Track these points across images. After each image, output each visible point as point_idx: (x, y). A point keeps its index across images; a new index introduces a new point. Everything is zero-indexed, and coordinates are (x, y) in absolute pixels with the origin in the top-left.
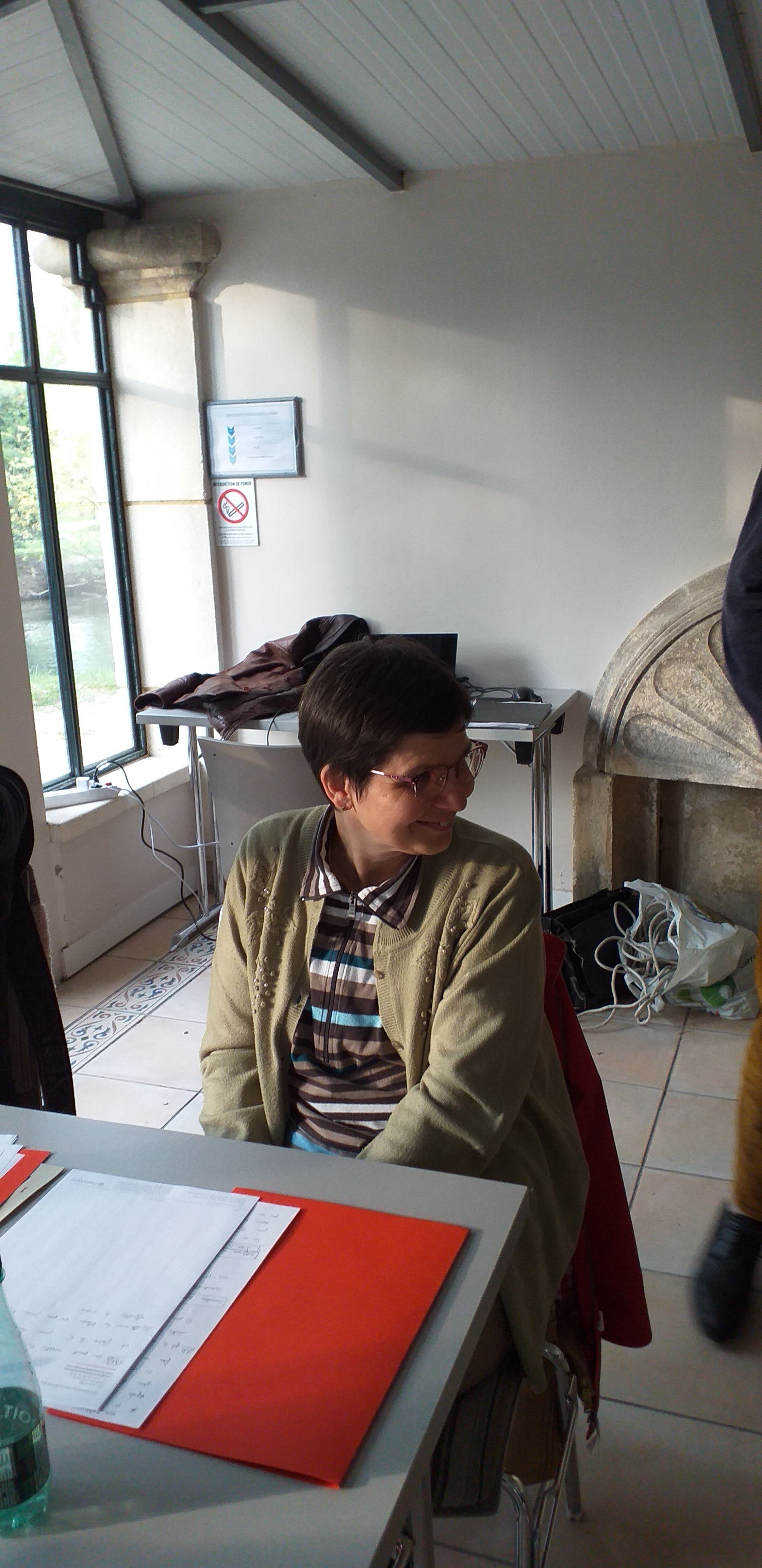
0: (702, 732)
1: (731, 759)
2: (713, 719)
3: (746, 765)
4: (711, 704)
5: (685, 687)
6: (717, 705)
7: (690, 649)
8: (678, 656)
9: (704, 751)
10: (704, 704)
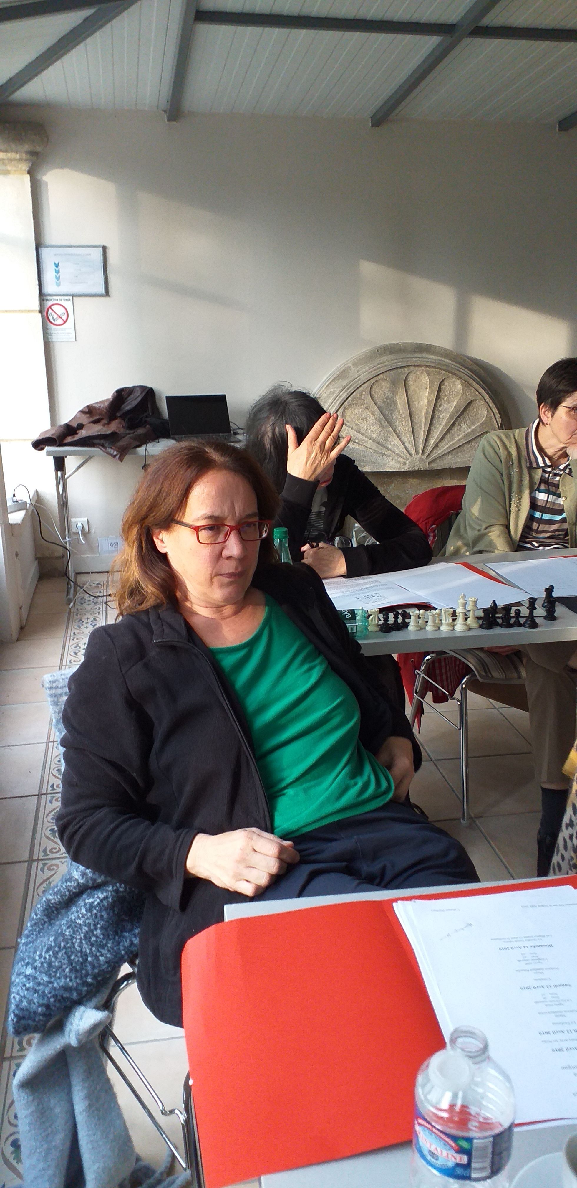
0: (370, 443)
1: (385, 457)
2: (374, 436)
3: (393, 459)
4: (372, 428)
5: (359, 420)
6: (376, 428)
7: (360, 399)
8: (354, 402)
9: (370, 454)
10: (369, 428)
